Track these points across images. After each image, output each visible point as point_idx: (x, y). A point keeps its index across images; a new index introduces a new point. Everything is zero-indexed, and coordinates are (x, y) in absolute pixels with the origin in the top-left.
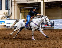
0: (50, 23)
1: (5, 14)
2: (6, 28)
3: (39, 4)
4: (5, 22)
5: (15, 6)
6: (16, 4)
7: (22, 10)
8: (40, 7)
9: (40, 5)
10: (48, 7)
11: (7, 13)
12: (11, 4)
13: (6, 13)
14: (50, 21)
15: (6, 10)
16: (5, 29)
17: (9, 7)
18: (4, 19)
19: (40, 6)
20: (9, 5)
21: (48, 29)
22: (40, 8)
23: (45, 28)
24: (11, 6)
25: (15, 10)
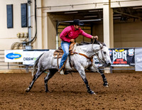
0: (125, 55)
1: (20, 37)
3: (99, 13)
4: (20, 56)
5: (42, 17)
6: (46, 14)
7: (60, 27)
8: (102, 20)
9: (102, 14)
10: (121, 19)
11: (26, 35)
12: (34, 14)
13: (24, 34)
14: (126, 52)
15: (23, 27)
16: (20, 72)
17: (29, 20)
18: (18, 49)
19: (102, 17)
20: (29, 15)
21: (122, 72)
22: (101, 23)
23: (113, 67)
24: (34, 17)
25: (43, 27)
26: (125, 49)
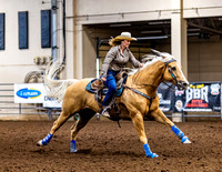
0: (206, 94)
1: (38, 63)
2: (45, 115)
3: (165, 26)
5: (75, 32)
6: (80, 28)
7: (102, 48)
8: (170, 37)
9: (170, 28)
10: (199, 37)
12: (61, 27)
13: (45, 59)
14: (206, 88)
15: (43, 47)
16: (38, 119)
17: (54, 36)
18: (36, 81)
19: (170, 33)
20: (54, 28)
21: (200, 120)
23: (186, 113)
24: (61, 32)
25: (75, 47)
26: (205, 84)
